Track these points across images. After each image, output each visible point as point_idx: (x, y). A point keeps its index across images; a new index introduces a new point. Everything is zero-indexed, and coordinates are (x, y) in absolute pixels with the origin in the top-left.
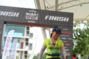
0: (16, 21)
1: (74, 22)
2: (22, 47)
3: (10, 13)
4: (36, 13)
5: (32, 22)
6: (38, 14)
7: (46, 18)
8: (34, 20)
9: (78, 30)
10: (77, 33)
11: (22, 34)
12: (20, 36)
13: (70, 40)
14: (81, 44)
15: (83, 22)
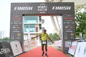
0: (31, 13)
2: (37, 31)
3: (26, 8)
4: (45, 6)
5: (43, 13)
6: (46, 6)
7: (53, 9)
8: (44, 11)
11: (36, 21)
14: (82, 24)
15: (83, 8)
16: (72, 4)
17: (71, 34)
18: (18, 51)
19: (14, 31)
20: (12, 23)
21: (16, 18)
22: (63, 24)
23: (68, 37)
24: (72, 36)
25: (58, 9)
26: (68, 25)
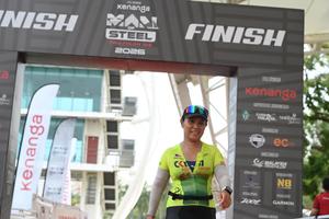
0: (67, 51)
1: (307, 48)
2: (92, 157)
3: (41, 17)
5: (133, 51)
6: (154, 19)
9: (323, 79)
10: (320, 94)
11: (90, 101)
12: (85, 110)
13: (292, 126)
16: (292, 20)
17: (280, 183)
22: (240, 122)
23: (261, 196)
24: (286, 191)
25: (216, 39)
26: (264, 130)
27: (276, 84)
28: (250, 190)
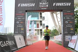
0: (33, 9)
2: (38, 27)
3: (29, 4)
6: (48, 3)
7: (54, 5)
11: (37, 18)
13: (73, 19)
16: (72, 1)
17: (71, 29)
18: (22, 43)
19: (18, 26)
20: (16, 18)
21: (20, 14)
22: (63, 19)
24: (72, 31)
25: (58, 5)
26: (68, 20)
27: (69, 12)
28: (66, 31)
